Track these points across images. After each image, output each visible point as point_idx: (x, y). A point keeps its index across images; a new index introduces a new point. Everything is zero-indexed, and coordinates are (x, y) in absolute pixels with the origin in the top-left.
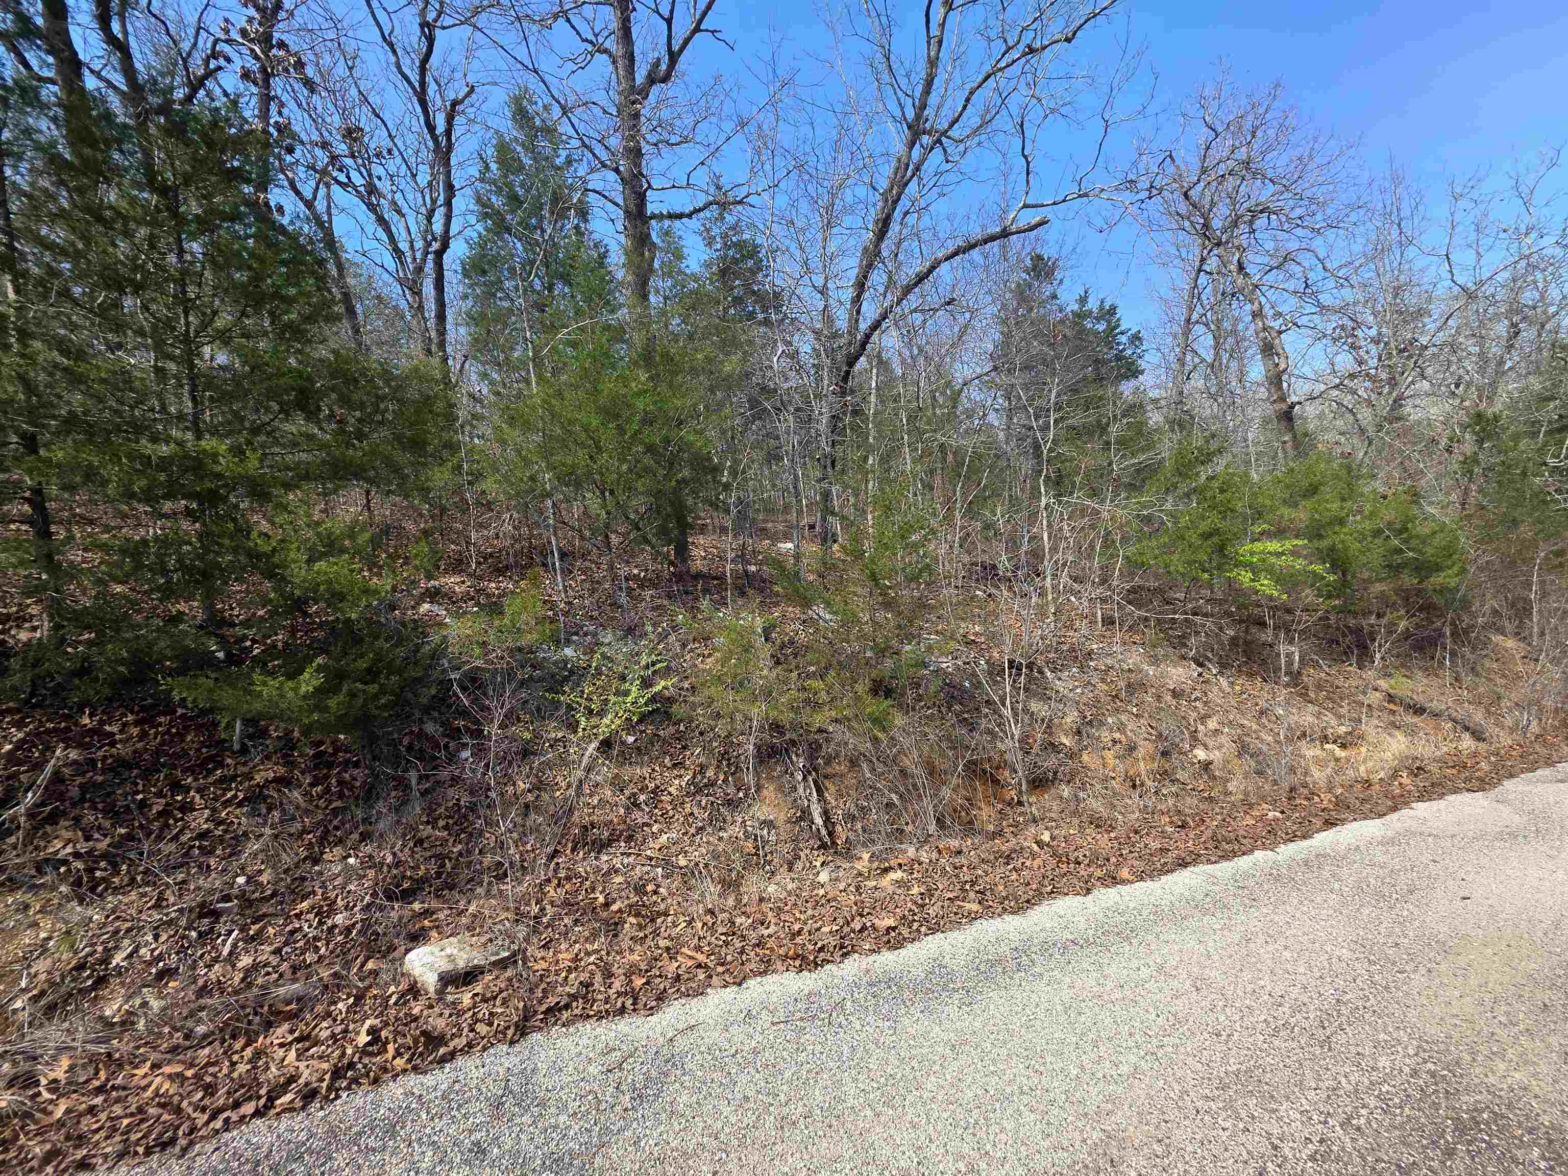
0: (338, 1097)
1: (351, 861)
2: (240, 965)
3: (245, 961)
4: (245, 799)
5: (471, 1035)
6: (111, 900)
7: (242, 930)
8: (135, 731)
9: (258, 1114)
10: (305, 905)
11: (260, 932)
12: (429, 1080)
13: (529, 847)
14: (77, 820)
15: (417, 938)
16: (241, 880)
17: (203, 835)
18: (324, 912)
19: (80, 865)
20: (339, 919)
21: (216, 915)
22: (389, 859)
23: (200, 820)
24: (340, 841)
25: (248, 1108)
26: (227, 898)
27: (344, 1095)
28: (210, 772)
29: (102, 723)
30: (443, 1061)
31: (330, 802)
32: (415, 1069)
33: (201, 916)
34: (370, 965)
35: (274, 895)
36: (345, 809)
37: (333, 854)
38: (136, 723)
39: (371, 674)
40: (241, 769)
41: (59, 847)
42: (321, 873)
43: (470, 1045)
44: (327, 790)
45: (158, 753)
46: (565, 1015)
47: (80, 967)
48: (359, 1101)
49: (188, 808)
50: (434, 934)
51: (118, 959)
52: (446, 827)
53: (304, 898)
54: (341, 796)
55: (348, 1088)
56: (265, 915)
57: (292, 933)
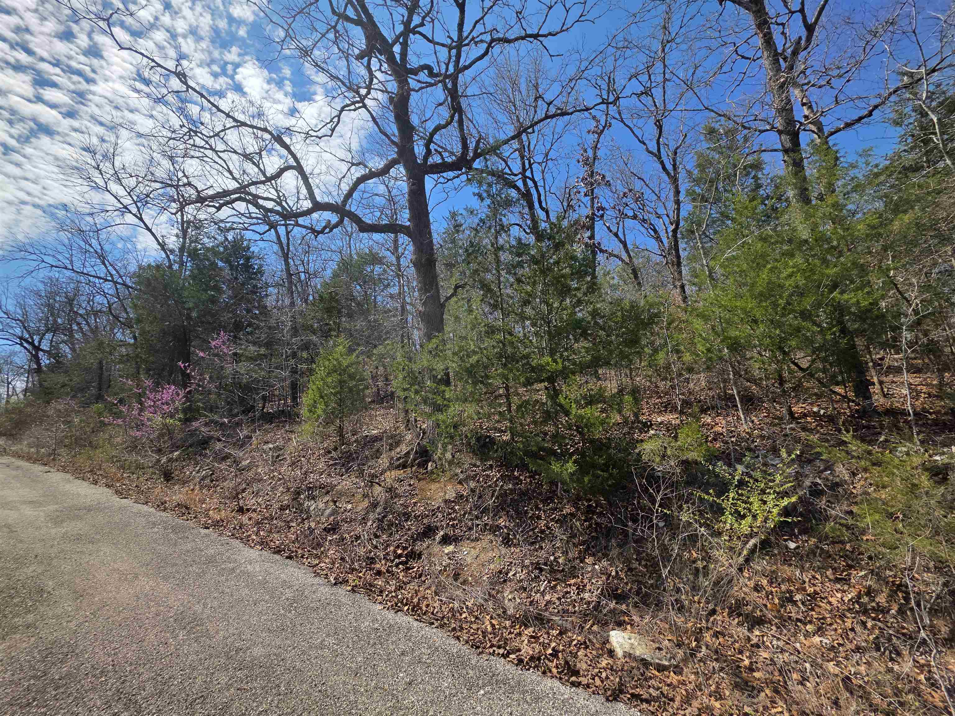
0: (529, 669)
1: (597, 567)
2: (546, 598)
3: (547, 597)
4: (559, 520)
5: (591, 681)
6: (513, 549)
7: (549, 582)
8: (528, 480)
9: (503, 655)
10: (572, 581)
11: (555, 586)
12: (562, 688)
13: (696, 598)
14: (508, 512)
15: (620, 624)
16: (552, 558)
17: (542, 532)
18: (581, 589)
19: (505, 530)
20: (587, 595)
21: (541, 570)
22: (613, 573)
23: (543, 523)
24: (594, 555)
25: (501, 651)
26: (545, 564)
27: (531, 670)
28: (549, 504)
29: (520, 475)
30: (573, 684)
31: (592, 532)
32: (561, 679)
33: (536, 568)
34: (595, 628)
35: (563, 570)
36: (597, 538)
37: (589, 560)
38: (530, 477)
39: (605, 468)
40: (559, 506)
41: (502, 522)
42: (583, 568)
43: (588, 686)
44: (590, 525)
45: (534, 491)
46: (645, 705)
47: (500, 572)
48: (534, 677)
49: (539, 518)
50: (629, 627)
51: (510, 575)
52: (646, 566)
53: (574, 577)
54: (596, 531)
55: (534, 668)
56: (558, 579)
57: (567, 593)
